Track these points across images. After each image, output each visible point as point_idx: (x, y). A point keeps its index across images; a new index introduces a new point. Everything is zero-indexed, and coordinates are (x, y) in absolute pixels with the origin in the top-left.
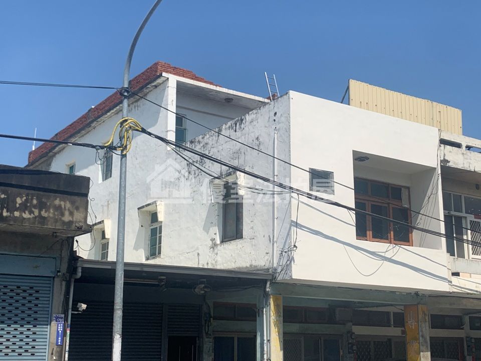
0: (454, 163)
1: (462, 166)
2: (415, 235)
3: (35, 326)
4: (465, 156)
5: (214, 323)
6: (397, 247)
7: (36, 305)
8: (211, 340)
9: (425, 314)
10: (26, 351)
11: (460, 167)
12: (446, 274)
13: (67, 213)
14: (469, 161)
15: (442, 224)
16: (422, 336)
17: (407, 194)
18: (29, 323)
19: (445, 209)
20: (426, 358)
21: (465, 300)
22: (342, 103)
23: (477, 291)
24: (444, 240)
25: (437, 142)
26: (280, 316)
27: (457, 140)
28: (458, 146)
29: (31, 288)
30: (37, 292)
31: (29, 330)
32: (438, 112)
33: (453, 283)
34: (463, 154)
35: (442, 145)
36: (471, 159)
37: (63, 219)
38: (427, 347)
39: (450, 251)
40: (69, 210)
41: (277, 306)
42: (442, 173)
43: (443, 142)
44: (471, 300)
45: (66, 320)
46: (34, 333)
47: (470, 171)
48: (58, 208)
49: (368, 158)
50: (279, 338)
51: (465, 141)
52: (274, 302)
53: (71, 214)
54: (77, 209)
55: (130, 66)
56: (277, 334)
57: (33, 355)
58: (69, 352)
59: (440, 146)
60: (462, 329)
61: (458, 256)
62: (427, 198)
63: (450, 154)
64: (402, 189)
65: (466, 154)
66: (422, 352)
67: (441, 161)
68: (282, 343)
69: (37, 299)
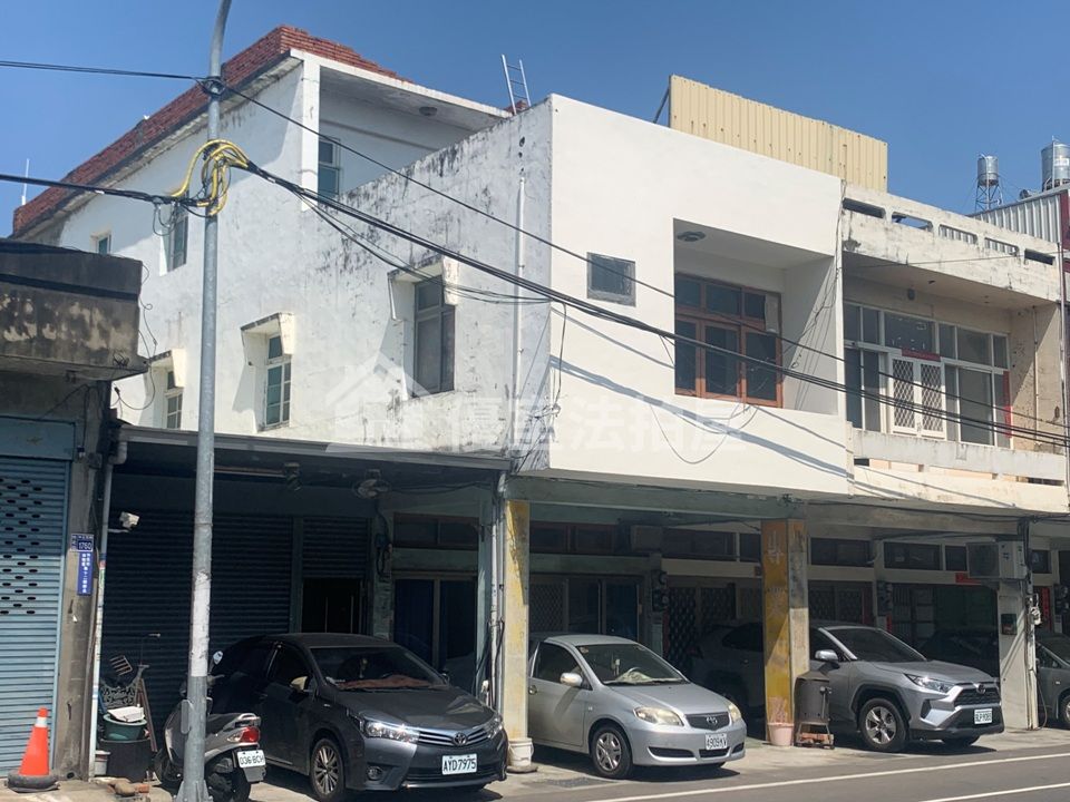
0: (869, 247)
1: (883, 253)
2: (788, 386)
3: (34, 557)
4: (891, 234)
5: (396, 554)
6: (753, 409)
7: (36, 516)
8: (388, 585)
9: (800, 537)
10: (18, 606)
11: (879, 255)
12: (844, 461)
13: (95, 333)
14: (897, 243)
15: (841, 367)
16: (795, 578)
17: (776, 306)
18: (21, 551)
19: (847, 336)
20: (800, 619)
21: (878, 510)
22: (655, 122)
23: (901, 495)
24: (842, 396)
25: (838, 204)
26: (523, 540)
27: (878, 204)
28: (877, 213)
29: (26, 482)
30: (37, 489)
31: (21, 564)
32: (842, 148)
33: (856, 479)
34: (887, 229)
35: (847, 212)
36: (900, 240)
37: (88, 344)
38: (802, 597)
39: (853, 417)
40: (99, 326)
41: (518, 521)
42: (843, 268)
43: (850, 205)
44: (890, 512)
45: (97, 545)
46: (33, 571)
47: (898, 264)
48: (78, 323)
49: (701, 236)
50: (522, 581)
51: (892, 204)
52: (513, 514)
53: (105, 334)
54: (117, 324)
55: (223, 32)
56: (518, 573)
57: (31, 613)
58: (104, 608)
59: (843, 213)
60: (870, 566)
61: (868, 428)
62: (813, 315)
63: (862, 229)
64: (767, 298)
65: (891, 230)
66: (793, 607)
67: (844, 244)
68: (527, 592)
69: (38, 503)
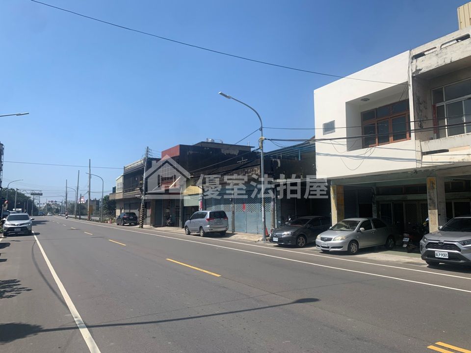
0: (427, 68)
4: (439, 55)
5: (377, 197)
8: (376, 205)
9: (433, 183)
11: (434, 67)
14: (445, 57)
27: (431, 47)
33: (423, 161)
35: (414, 60)
36: (446, 54)
38: (435, 206)
47: (446, 65)
49: (369, 99)
51: (440, 42)
57: (269, 212)
59: (412, 62)
63: (422, 62)
65: (440, 53)
67: (413, 73)
